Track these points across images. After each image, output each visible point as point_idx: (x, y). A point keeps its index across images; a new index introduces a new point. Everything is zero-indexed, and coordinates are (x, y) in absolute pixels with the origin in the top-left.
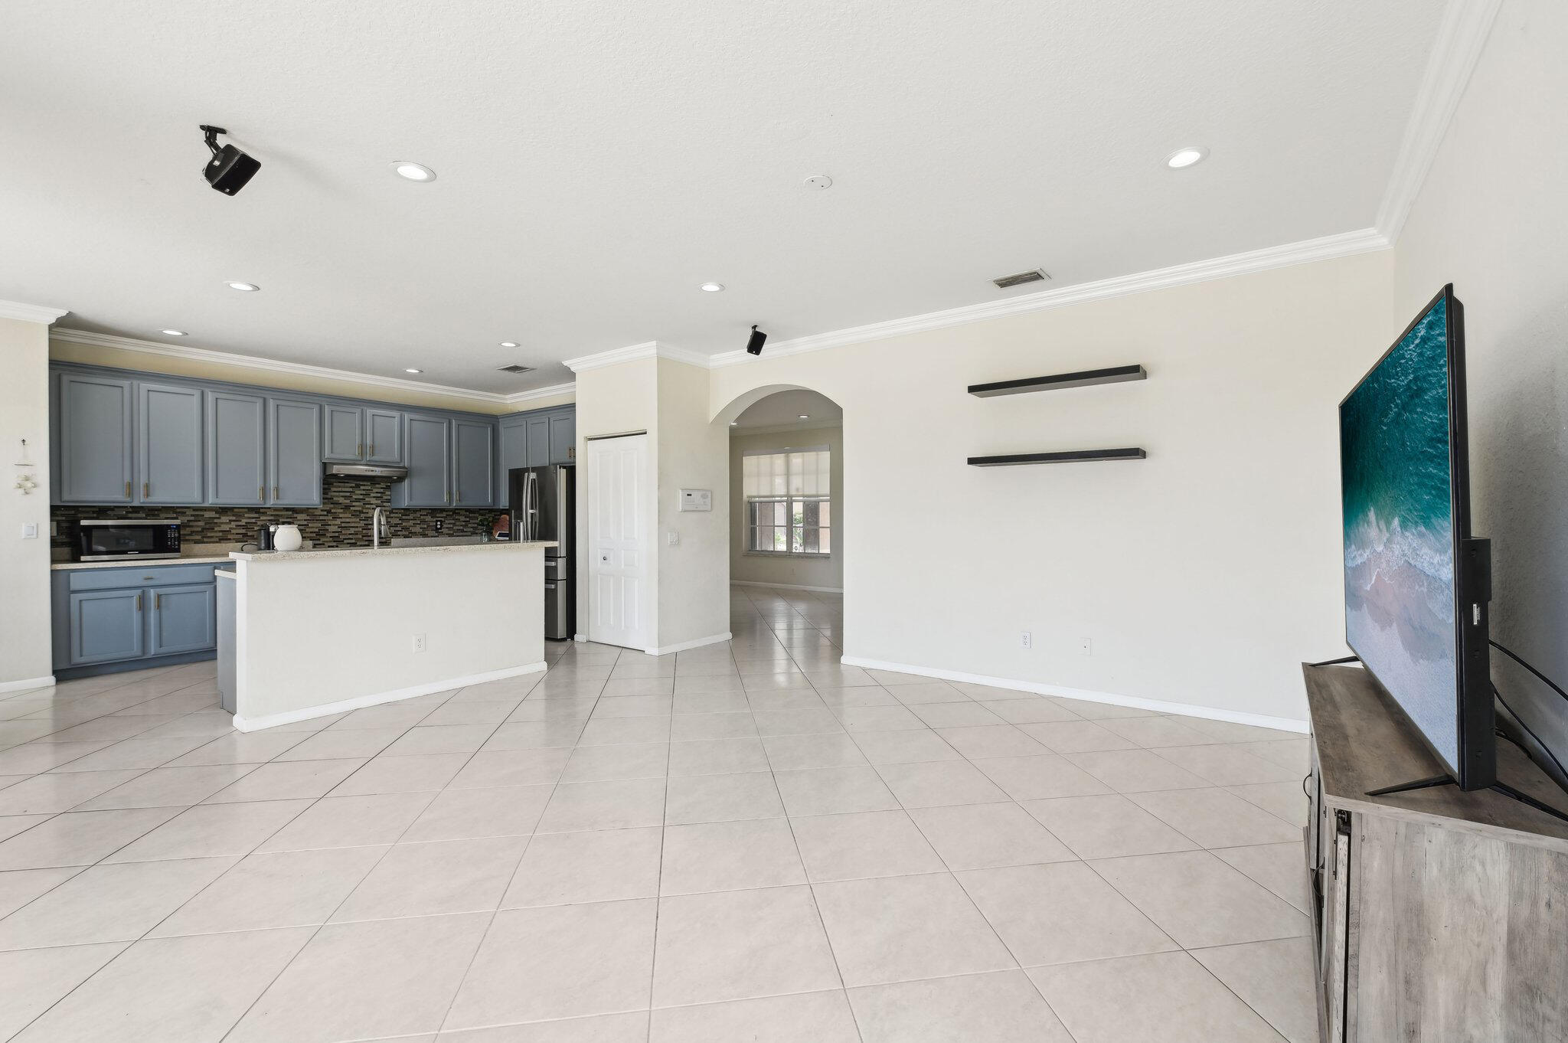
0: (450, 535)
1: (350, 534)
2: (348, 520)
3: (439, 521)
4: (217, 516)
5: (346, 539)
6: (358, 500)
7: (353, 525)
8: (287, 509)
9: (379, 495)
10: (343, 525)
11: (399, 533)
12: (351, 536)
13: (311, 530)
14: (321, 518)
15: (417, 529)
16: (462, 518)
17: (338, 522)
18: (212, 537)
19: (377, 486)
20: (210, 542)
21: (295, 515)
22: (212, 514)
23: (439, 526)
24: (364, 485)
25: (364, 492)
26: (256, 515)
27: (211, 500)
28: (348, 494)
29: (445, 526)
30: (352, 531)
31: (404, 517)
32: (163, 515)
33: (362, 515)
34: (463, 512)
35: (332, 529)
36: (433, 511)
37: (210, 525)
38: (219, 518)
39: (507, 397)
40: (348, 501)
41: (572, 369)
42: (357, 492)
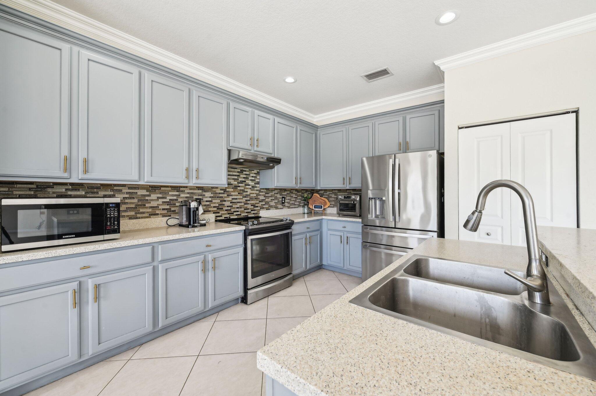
0: (289, 207)
1: (237, 208)
2: (236, 197)
3: (284, 198)
4: (148, 193)
5: (235, 212)
6: (242, 182)
7: (239, 201)
8: (199, 188)
9: (253, 178)
10: (234, 201)
11: (264, 206)
12: (237, 210)
13: (214, 205)
14: (221, 195)
15: (272, 204)
16: (294, 196)
17: (230, 198)
18: (143, 213)
19: (253, 171)
20: (142, 218)
21: (204, 193)
22: (144, 192)
23: (283, 201)
24: (245, 171)
25: (245, 176)
26: (177, 193)
27: (147, 179)
28: (236, 177)
29: (286, 201)
30: (238, 205)
31: (267, 195)
32: (102, 193)
33: (245, 194)
34: (294, 192)
35: (227, 204)
36: (282, 190)
37: (143, 202)
38: (149, 196)
39: (316, 116)
40: (236, 183)
41: (442, 68)
42: (242, 176)
